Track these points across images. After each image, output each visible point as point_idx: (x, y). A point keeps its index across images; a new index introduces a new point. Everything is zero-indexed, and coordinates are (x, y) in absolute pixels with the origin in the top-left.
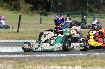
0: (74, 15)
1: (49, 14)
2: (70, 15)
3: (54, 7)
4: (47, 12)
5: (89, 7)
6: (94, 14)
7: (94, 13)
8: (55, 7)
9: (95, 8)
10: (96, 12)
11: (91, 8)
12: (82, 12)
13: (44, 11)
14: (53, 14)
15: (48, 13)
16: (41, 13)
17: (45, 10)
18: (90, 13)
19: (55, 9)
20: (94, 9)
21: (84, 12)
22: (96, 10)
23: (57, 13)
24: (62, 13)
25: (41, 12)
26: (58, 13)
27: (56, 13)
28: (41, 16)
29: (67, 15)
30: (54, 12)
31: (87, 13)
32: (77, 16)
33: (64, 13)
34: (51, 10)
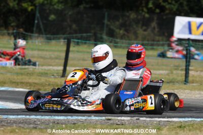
0: (80, 41)
1: (30, 36)
2: (72, 40)
3: (41, 24)
4: (27, 33)
5: (107, 25)
6: (118, 40)
7: (117, 38)
8: (43, 23)
9: (120, 29)
10: (122, 37)
11: (112, 27)
12: (95, 34)
13: (21, 30)
14: (38, 37)
15: (29, 34)
16: (15, 34)
17: (22, 27)
18: (111, 39)
19: (42, 27)
20: (117, 31)
21: (99, 36)
22: (122, 32)
23: (46, 34)
24: (55, 36)
25: (15, 31)
26: (48, 36)
27: (44, 36)
28: (15, 39)
29: (66, 40)
30: (40, 32)
31: (105, 37)
32: (85, 43)
33: (58, 36)
34: (35, 29)
